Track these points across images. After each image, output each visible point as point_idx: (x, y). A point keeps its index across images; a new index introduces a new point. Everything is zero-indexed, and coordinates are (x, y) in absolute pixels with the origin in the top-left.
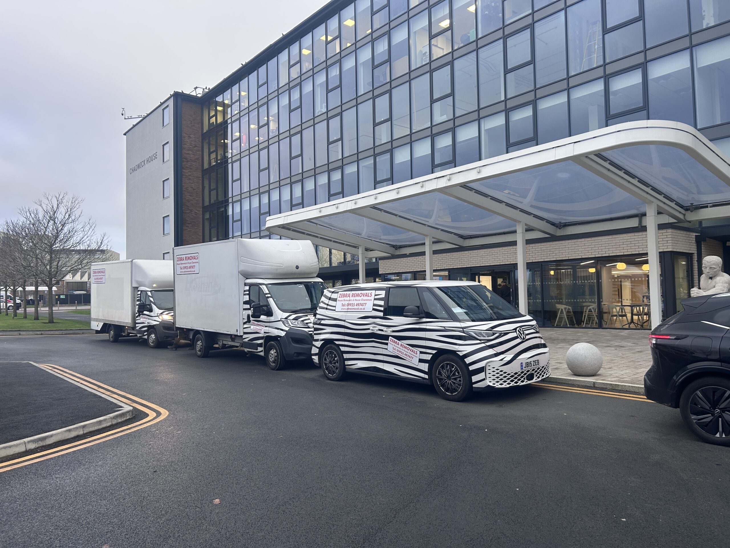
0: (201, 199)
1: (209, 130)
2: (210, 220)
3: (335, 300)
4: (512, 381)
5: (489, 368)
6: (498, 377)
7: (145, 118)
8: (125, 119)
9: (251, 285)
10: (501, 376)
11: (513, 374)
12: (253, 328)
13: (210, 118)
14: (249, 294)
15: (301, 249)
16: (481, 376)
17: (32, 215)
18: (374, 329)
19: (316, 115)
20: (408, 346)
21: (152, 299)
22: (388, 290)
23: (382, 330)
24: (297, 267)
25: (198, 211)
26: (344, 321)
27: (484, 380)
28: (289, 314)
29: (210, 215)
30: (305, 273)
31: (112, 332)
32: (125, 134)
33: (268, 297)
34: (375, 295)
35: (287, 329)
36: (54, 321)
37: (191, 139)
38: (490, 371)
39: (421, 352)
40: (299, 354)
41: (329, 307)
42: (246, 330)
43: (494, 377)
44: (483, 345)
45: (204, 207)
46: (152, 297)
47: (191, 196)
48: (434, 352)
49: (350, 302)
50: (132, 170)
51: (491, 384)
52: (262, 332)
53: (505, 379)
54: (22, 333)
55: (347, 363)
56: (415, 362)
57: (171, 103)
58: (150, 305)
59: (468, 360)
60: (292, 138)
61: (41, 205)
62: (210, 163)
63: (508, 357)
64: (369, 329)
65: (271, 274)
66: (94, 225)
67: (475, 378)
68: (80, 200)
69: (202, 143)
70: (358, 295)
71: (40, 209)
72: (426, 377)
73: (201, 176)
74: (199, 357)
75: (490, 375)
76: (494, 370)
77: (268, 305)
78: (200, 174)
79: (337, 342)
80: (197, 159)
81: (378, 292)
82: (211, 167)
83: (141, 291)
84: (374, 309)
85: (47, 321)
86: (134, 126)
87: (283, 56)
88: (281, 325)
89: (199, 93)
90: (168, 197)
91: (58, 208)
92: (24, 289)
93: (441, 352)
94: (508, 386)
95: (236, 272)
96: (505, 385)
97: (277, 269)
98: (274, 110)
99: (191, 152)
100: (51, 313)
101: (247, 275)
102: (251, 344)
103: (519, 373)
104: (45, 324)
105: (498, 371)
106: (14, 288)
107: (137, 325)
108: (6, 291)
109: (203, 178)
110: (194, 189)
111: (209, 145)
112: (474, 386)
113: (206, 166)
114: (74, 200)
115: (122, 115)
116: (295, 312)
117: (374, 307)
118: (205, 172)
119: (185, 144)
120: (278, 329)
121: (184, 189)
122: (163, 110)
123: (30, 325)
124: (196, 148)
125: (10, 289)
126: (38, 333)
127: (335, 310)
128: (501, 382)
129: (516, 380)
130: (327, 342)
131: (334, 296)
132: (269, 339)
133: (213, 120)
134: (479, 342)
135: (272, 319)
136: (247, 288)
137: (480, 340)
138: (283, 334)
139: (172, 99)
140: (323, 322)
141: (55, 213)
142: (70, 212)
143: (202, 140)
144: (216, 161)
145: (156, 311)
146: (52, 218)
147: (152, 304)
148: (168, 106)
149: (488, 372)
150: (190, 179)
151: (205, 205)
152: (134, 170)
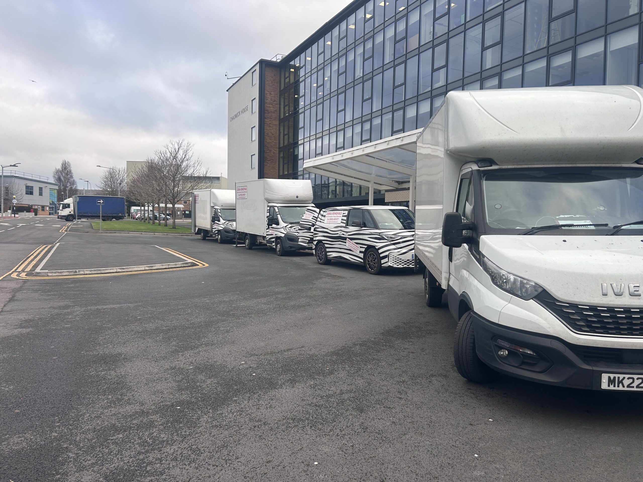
0: (278, 141)
1: (285, 88)
2: (283, 157)
3: (325, 216)
4: (405, 264)
5: (391, 256)
6: (396, 261)
7: (241, 78)
8: (228, 79)
9: (270, 207)
10: (398, 260)
11: (406, 260)
12: (271, 232)
13: (285, 79)
14: (269, 212)
15: (302, 186)
16: (386, 260)
17: (163, 155)
18: (340, 234)
19: (356, 78)
20: (355, 244)
21: (220, 214)
22: (349, 211)
23: (344, 234)
24: (297, 197)
25: (275, 151)
26: (327, 229)
27: (387, 262)
28: (287, 224)
29: (283, 154)
30: (302, 201)
31: (202, 234)
32: (227, 91)
33: (278, 214)
34: (343, 214)
35: (285, 233)
36: (176, 228)
37: (272, 95)
38: (391, 258)
39: (361, 247)
40: (291, 247)
41: (321, 221)
42: (268, 233)
43: (393, 261)
44: (389, 243)
45: (279, 148)
46: (220, 213)
47: (270, 139)
48: (366, 247)
49: (332, 218)
50: (232, 119)
51: (391, 265)
52: (274, 234)
53: (400, 263)
54: (156, 233)
55: (328, 254)
56: (358, 253)
57: (257, 68)
58: (219, 218)
59: (380, 251)
60: (339, 96)
61: (168, 149)
62: (284, 114)
63: (404, 250)
64: (338, 234)
65: (281, 200)
66: (201, 163)
67: (383, 261)
68: (192, 145)
69: (280, 98)
70: (335, 213)
71: (168, 151)
72: (362, 261)
73: (278, 124)
74: (247, 249)
75: (391, 260)
76: (394, 257)
77: (277, 219)
78: (277, 123)
79: (323, 242)
80: (276, 111)
81: (345, 212)
82: (285, 117)
83: (215, 209)
84: (342, 222)
85: (172, 227)
86: (234, 84)
87: (336, 31)
88: (282, 230)
89: (279, 59)
90: (255, 141)
91: (178, 150)
92: (159, 205)
93: (369, 247)
94: (402, 267)
95: (263, 198)
96: (400, 266)
97: (284, 198)
98: (328, 74)
99: (271, 106)
100: (174, 222)
101: (269, 201)
102: (269, 241)
103: (411, 260)
104: (171, 229)
105: (396, 258)
106: (153, 204)
107: (213, 230)
108: (148, 206)
109: (279, 125)
110: (273, 134)
111: (284, 98)
112: (382, 265)
113: (282, 116)
114: (189, 145)
115: (226, 75)
116: (291, 223)
117: (343, 221)
118: (281, 121)
119: (267, 100)
120: (281, 232)
121: (265, 134)
122: (253, 73)
123: (161, 229)
124: (275, 102)
125: (150, 205)
126: (165, 234)
127: (324, 223)
128: (398, 264)
129: (408, 264)
130: (320, 241)
131: (324, 214)
132: (278, 238)
133: (287, 80)
134: (387, 241)
135: (279, 227)
136: (269, 208)
137: (388, 240)
138: (283, 235)
139: (258, 65)
140: (318, 230)
141: (176, 154)
142: (186, 152)
143: (280, 95)
144: (289, 113)
145: (222, 221)
146: (175, 158)
147: (220, 217)
148: (255, 70)
149: (390, 258)
150: (270, 126)
151: (281, 146)
152: (233, 119)
